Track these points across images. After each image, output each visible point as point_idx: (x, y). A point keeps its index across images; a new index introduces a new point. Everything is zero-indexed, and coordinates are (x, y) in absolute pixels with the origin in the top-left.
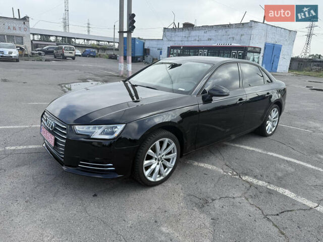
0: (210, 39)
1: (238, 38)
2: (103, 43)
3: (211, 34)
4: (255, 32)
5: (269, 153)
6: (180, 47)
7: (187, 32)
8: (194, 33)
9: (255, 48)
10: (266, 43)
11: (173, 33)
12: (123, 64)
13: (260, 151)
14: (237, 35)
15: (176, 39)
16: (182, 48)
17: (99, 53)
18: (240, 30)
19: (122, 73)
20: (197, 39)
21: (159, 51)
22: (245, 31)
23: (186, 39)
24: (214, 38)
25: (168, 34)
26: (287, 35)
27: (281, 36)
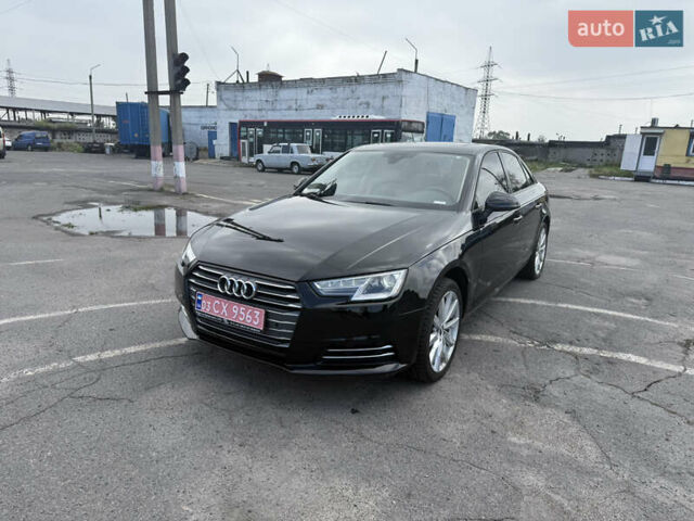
0: (320, 107)
1: (377, 103)
2: (61, 116)
3: (322, 97)
4: (407, 91)
5: (560, 305)
6: (262, 122)
7: (270, 91)
8: (284, 94)
9: (410, 122)
10: (428, 113)
11: (239, 94)
12: (161, 163)
13: (544, 303)
14: (375, 97)
15: (248, 105)
16: (265, 124)
17: (56, 141)
18: (379, 88)
19: (160, 183)
20: (294, 107)
21: (206, 131)
22: (391, 89)
23: (269, 106)
24: (328, 103)
25: (227, 95)
26: (463, 96)
27: (453, 99)
